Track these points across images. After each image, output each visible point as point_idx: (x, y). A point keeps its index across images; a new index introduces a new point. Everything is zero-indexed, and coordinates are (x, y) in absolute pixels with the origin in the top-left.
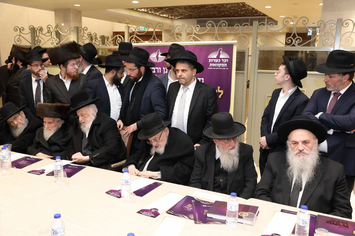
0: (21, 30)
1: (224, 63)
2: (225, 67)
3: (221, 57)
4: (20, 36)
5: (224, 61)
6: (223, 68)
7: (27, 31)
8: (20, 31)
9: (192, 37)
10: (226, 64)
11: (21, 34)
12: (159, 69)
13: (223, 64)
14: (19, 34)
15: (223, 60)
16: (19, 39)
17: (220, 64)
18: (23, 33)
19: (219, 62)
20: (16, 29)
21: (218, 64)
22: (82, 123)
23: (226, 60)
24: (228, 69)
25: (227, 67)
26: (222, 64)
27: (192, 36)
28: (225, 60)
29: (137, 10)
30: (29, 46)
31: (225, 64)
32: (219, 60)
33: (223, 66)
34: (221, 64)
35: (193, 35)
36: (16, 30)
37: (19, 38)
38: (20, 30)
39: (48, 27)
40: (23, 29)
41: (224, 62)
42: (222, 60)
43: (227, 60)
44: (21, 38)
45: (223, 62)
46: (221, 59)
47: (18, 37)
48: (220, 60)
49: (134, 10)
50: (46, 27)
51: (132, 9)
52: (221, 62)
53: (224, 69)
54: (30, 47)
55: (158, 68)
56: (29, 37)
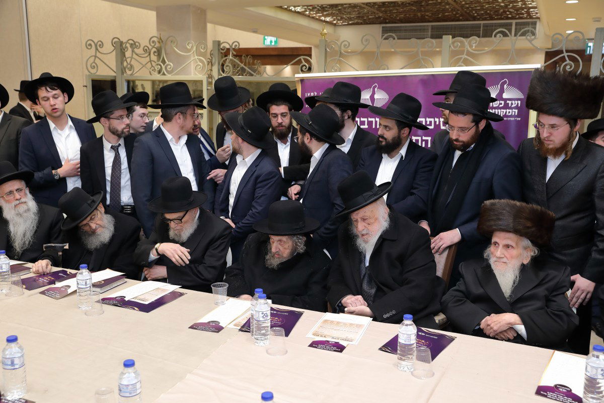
0: (99, 45)
1: (511, 108)
2: (515, 116)
3: (505, 96)
4: (97, 58)
5: (512, 104)
6: (509, 119)
7: (108, 47)
8: (97, 49)
9: (462, 60)
10: (516, 111)
11: (98, 53)
12: (376, 122)
13: (511, 111)
14: (94, 54)
15: (510, 102)
16: (94, 64)
17: (502, 110)
18: (101, 51)
19: (501, 106)
20: (90, 45)
21: (499, 111)
22: (360, 236)
23: (516, 102)
24: (519, 119)
25: (518, 116)
26: (508, 111)
27: (462, 58)
28: (513, 102)
29: (287, 10)
30: (111, 76)
31: (514, 110)
32: (501, 102)
33: (510, 114)
34: (505, 111)
35: (464, 56)
36: (89, 47)
37: (94, 62)
38: (96, 46)
39: (153, 39)
40: (102, 45)
41: (513, 106)
42: (508, 102)
43: (519, 102)
44: (97, 61)
45: (510, 106)
46: (505, 100)
47: (92, 59)
48: (503, 102)
49: (283, 9)
50: (148, 41)
51: (281, 7)
52: (506, 107)
53: (512, 119)
54: (113, 78)
55: (373, 120)
56: (112, 60)
